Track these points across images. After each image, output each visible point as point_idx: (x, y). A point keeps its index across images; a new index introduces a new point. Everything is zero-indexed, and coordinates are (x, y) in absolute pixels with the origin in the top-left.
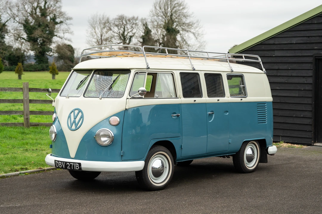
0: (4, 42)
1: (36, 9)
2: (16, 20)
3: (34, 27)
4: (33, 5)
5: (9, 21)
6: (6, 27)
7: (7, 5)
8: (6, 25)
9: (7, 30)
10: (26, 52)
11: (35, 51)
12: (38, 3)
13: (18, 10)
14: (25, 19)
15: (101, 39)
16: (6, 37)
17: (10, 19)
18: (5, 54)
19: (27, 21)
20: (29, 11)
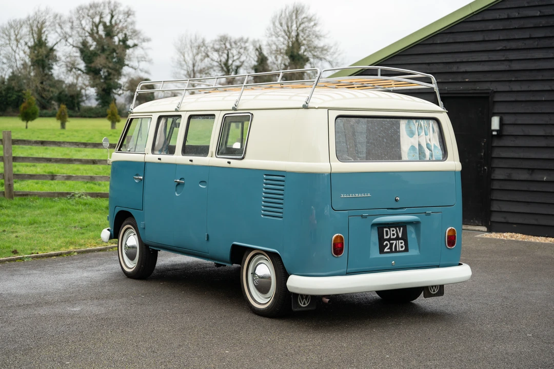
0: (52, 75)
1: (97, 26)
2: (69, 43)
3: (95, 53)
4: (94, 20)
5: (59, 44)
6: (55, 53)
7: (56, 20)
8: (55, 50)
9: (56, 56)
10: (83, 89)
11: (97, 87)
12: (101, 17)
13: (72, 28)
14: (82, 41)
15: (193, 70)
16: (55, 67)
17: (60, 40)
18: (52, 92)
19: (84, 43)
20: (88, 28)
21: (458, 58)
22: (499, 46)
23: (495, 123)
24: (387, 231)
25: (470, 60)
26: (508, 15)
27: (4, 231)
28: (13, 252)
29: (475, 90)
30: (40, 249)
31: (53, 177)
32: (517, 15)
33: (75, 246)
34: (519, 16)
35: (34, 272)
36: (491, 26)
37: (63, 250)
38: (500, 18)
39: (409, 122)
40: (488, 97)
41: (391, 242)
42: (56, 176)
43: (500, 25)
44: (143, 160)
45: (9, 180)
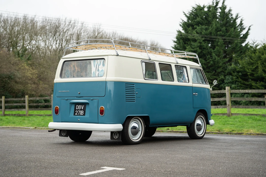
24: (77, 106)
41: (78, 111)
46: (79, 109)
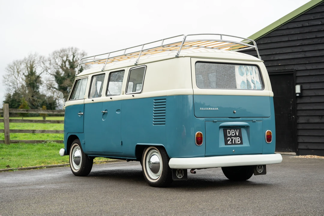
0: (39, 92)
1: (65, 62)
2: (48, 72)
3: (64, 78)
4: (63, 59)
5: (43, 73)
6: (40, 79)
7: (41, 60)
8: (40, 77)
9: (41, 81)
10: (57, 99)
11: (65, 98)
12: (67, 57)
13: (50, 64)
14: (56, 71)
16: (41, 87)
17: (44, 71)
18: (39, 101)
19: (58, 73)
20: (60, 63)
21: (274, 52)
22: (298, 43)
23: (298, 89)
24: (229, 131)
25: (281, 53)
26: (302, 25)
27: (3, 158)
28: (7, 166)
29: (285, 70)
30: (24, 165)
31: (33, 132)
32: (307, 24)
33: (45, 164)
34: (309, 25)
35: (19, 175)
36: (293, 32)
37: (37, 166)
38: (298, 27)
39: (240, 67)
40: (293, 74)
41: (232, 138)
42: (35, 130)
43: (297, 31)
44: (83, 103)
45: (7, 133)
46: (232, 135)
